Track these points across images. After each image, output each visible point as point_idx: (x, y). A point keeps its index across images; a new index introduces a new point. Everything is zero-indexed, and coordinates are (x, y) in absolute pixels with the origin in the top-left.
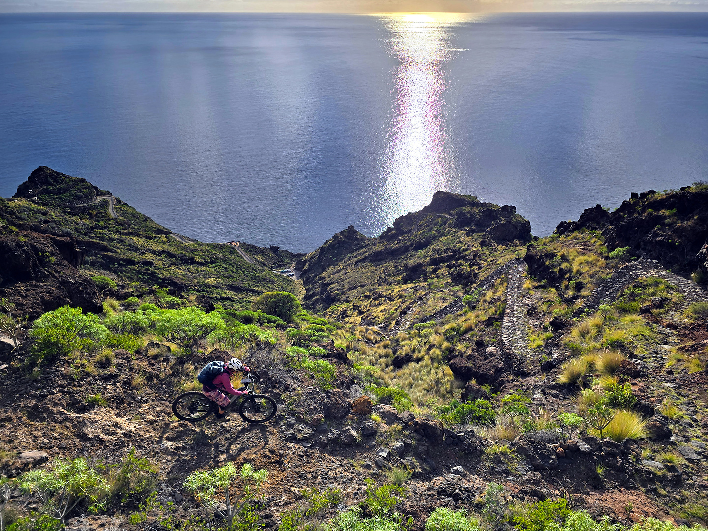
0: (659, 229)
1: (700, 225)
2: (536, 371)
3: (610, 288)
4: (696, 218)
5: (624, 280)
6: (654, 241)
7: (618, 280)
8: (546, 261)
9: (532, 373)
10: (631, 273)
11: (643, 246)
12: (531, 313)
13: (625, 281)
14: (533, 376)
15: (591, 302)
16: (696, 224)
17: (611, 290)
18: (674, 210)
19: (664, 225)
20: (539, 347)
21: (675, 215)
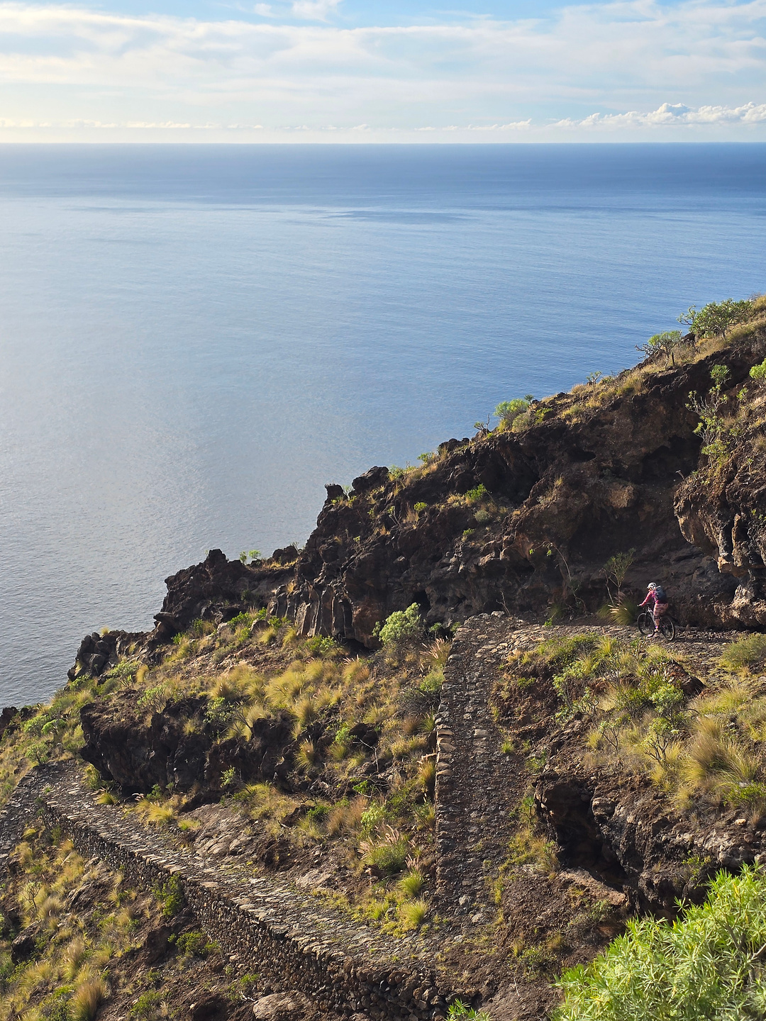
0: (470, 538)
1: (574, 496)
2: (490, 977)
3: (464, 703)
4: (559, 482)
5: (477, 674)
6: (473, 570)
7: (465, 680)
8: (181, 726)
9: (483, 989)
10: (478, 655)
11: (435, 596)
12: (283, 860)
13: (480, 676)
14: (493, 995)
15: (453, 752)
16: (566, 496)
17: (469, 708)
18: (481, 488)
19: (475, 524)
20: (422, 920)
21: (485, 498)
